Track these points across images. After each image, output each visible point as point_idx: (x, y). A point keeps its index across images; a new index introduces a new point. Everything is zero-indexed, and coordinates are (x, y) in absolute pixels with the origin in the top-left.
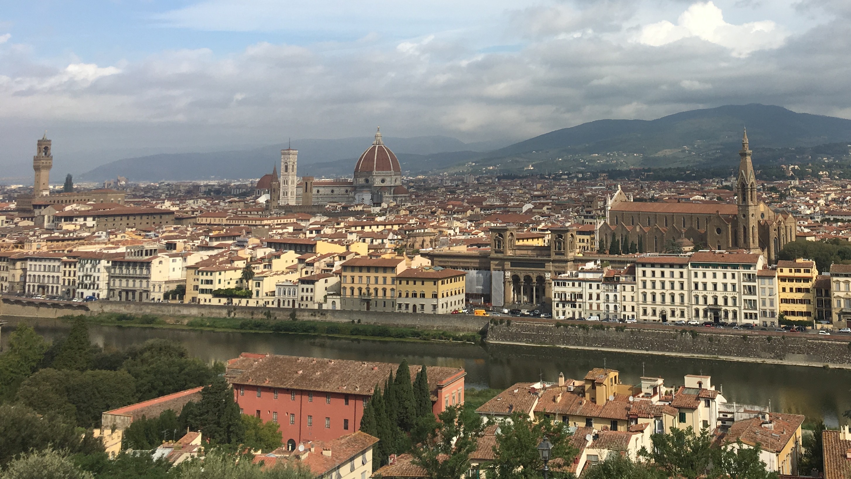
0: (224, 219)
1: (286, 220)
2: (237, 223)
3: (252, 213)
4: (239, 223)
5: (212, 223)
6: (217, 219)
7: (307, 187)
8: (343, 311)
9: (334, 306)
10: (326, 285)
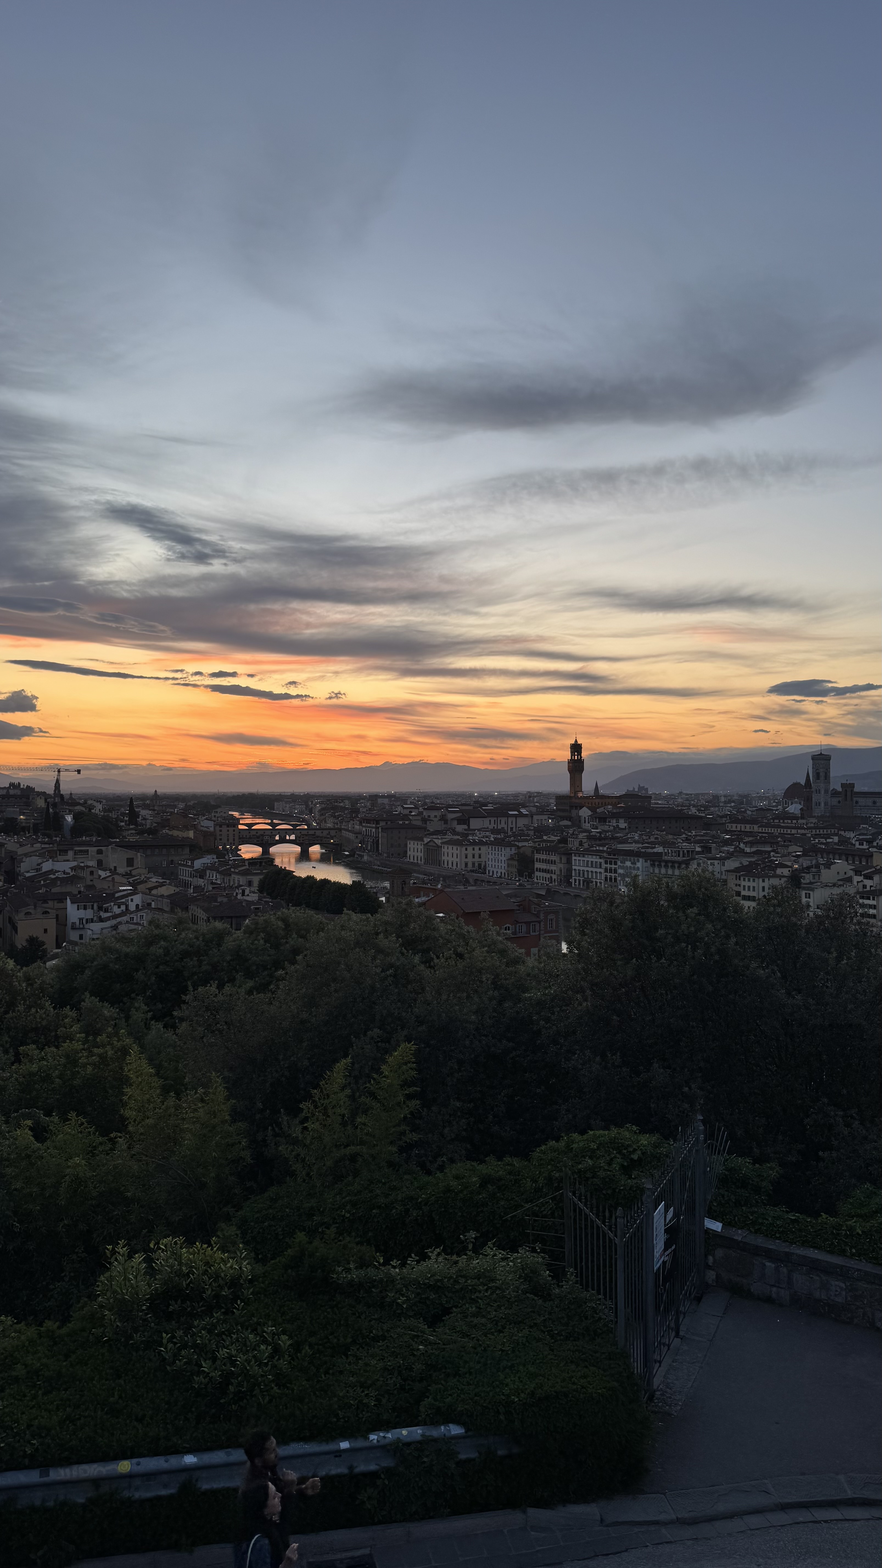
0: (756, 827)
1: (825, 830)
2: (770, 831)
3: (786, 821)
4: (773, 831)
5: (743, 830)
6: (748, 826)
7: (846, 795)
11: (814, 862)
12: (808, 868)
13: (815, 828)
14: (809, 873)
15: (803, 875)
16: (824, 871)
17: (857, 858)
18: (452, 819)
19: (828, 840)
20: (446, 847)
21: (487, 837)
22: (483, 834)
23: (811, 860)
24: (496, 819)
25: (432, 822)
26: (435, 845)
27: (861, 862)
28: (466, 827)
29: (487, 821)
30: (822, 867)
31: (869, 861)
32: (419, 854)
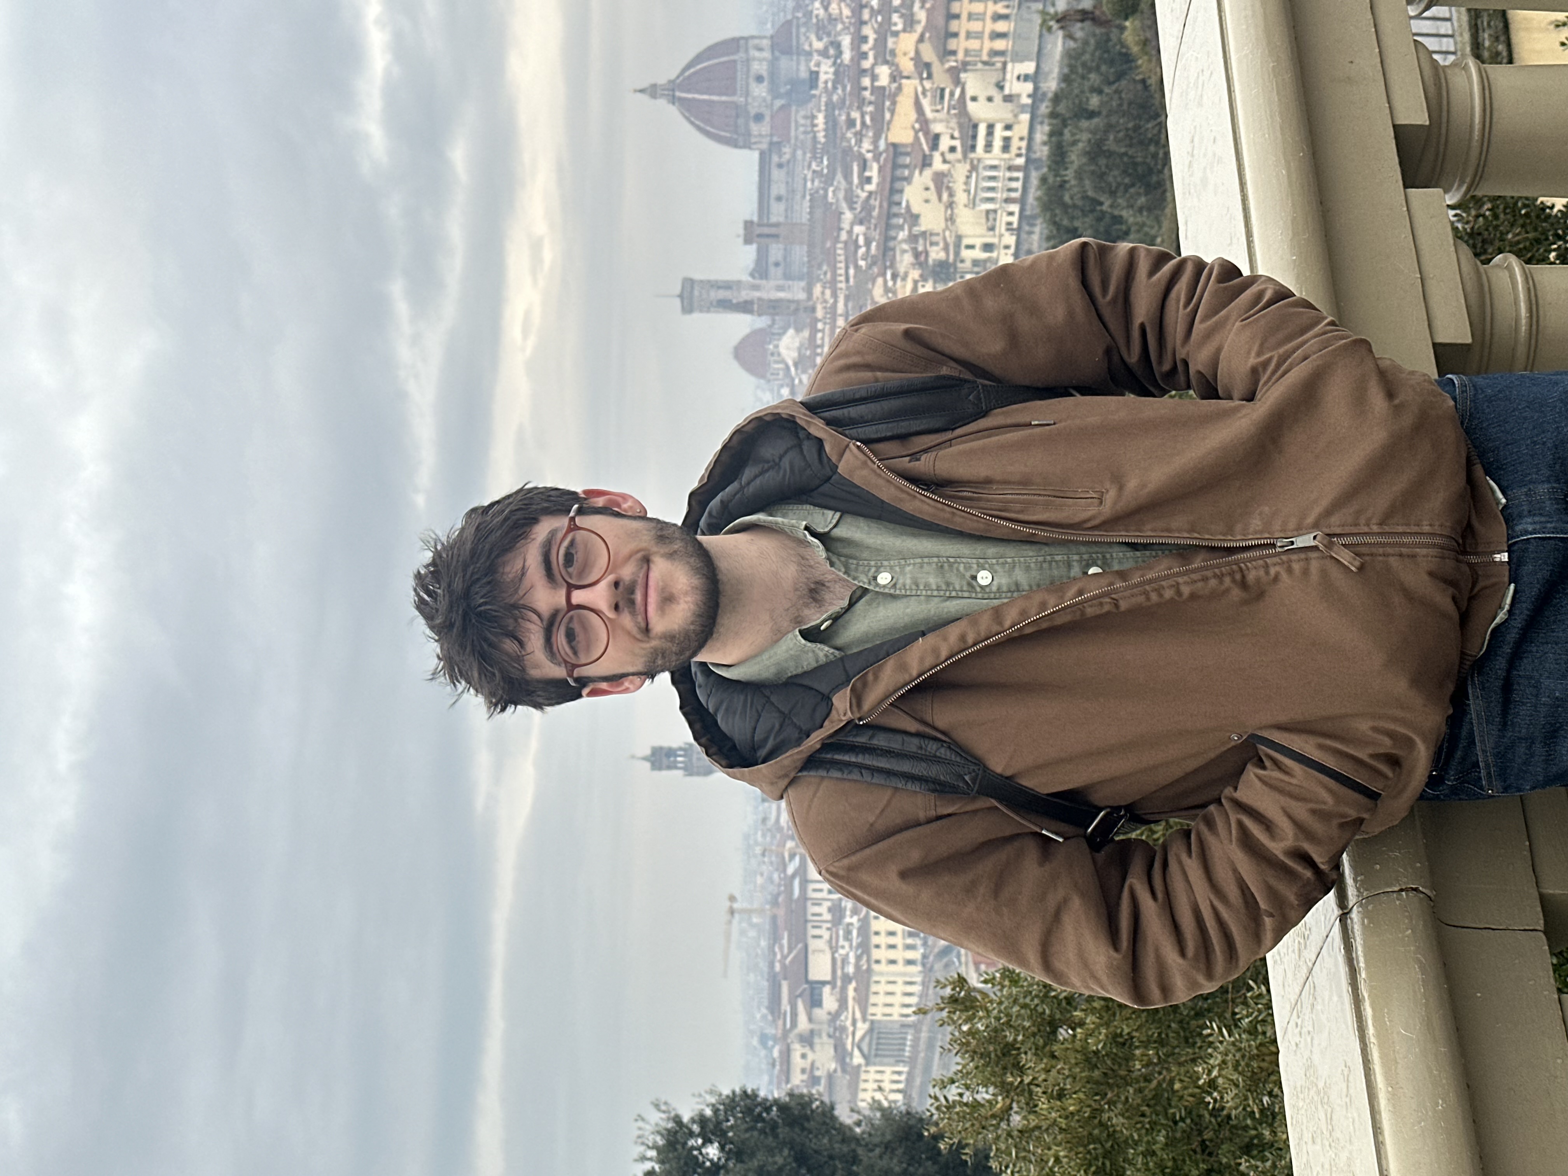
7: (768, 236)
8: (1039, 56)
9: (1026, 78)
10: (982, 99)
11: (905, 246)
12: (917, 255)
13: (833, 282)
14: (927, 253)
15: (930, 262)
16: (925, 225)
17: (898, 173)
18: (810, 1020)
19: (861, 240)
20: (871, 1010)
21: (848, 933)
22: (841, 942)
23: (904, 251)
24: (809, 925)
25: (817, 1064)
26: (867, 1040)
27: (906, 166)
28: (827, 990)
29: (813, 944)
30: (916, 230)
31: (903, 150)
32: (887, 1077)
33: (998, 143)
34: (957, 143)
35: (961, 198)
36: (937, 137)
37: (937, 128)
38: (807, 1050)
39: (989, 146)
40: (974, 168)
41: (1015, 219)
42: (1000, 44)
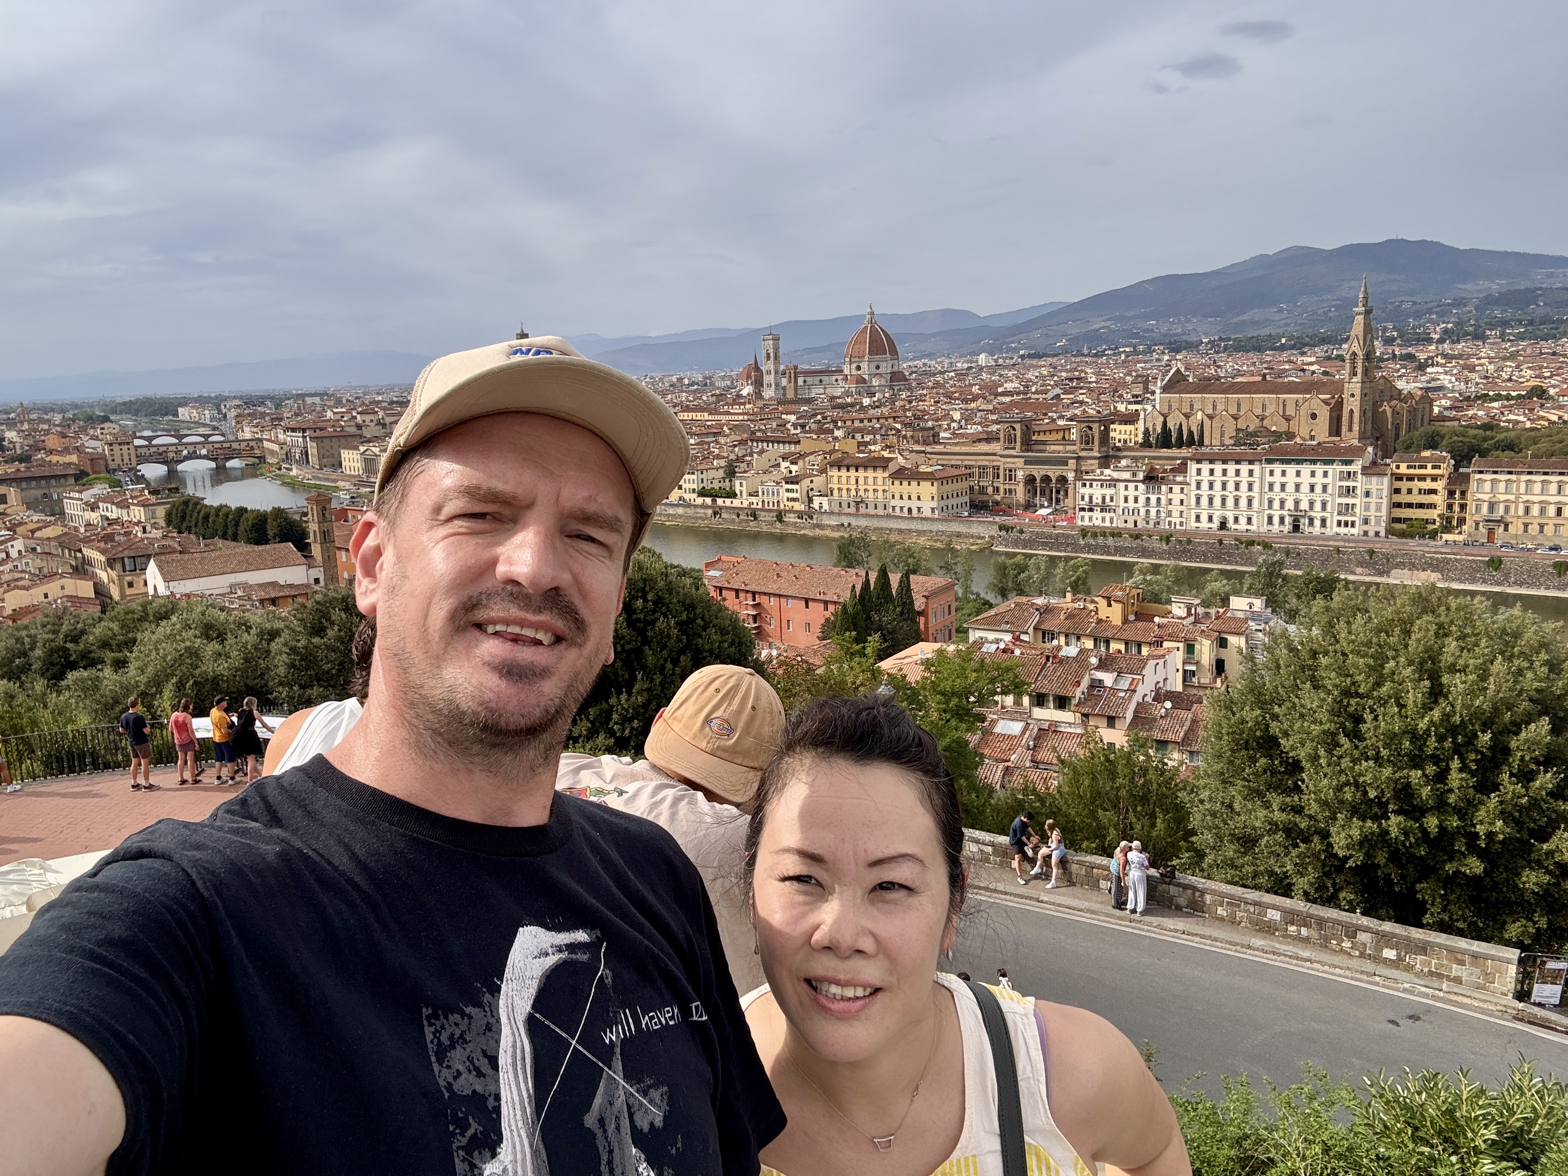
0: (706, 415)
3: (735, 406)
4: (721, 419)
6: (699, 414)
7: (791, 377)
8: (832, 513)
9: (821, 507)
10: (811, 486)
32: (356, 464)
33: (791, 495)
34: (794, 474)
35: (765, 478)
36: (796, 463)
37: (800, 462)
38: (375, 422)
39: (788, 490)
40: (778, 483)
41: (755, 506)
42: (836, 492)
